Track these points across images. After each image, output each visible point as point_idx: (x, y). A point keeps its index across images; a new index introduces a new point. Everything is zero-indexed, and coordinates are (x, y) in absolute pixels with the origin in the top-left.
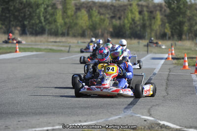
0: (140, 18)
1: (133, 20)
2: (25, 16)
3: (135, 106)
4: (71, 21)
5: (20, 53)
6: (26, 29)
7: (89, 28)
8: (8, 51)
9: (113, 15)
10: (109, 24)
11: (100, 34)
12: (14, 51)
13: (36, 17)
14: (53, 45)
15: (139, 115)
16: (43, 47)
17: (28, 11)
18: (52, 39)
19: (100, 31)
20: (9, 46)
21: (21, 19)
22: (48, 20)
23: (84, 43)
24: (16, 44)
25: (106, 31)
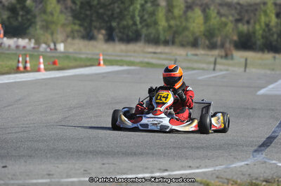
0: (277, 23)
1: (267, 25)
2: (112, 14)
3: (268, 149)
4: (178, 23)
5: (105, 67)
6: (114, 34)
7: (204, 35)
8: (88, 64)
9: (237, 17)
10: (233, 30)
11: (219, 43)
12: (97, 64)
13: (129, 17)
14: (152, 58)
15: (274, 162)
16: (138, 60)
17: (118, 7)
18: (151, 49)
19: (219, 40)
20: (90, 56)
21: (107, 19)
22: (145, 20)
23: (196, 55)
24: (99, 55)
25: (228, 41)
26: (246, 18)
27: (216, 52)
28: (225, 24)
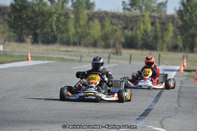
0: (152, 30)
1: (145, 31)
2: (37, 24)
3: (147, 117)
4: (83, 30)
5: (32, 61)
6: (38, 38)
7: (101, 38)
8: (20, 59)
9: (124, 26)
10: (121, 35)
11: (112, 44)
12: (26, 59)
13: (48, 26)
14: (65, 55)
15: (150, 126)
16: (55, 56)
17: (41, 19)
18: (64, 48)
19: (111, 42)
20: (21, 54)
21: (33, 28)
22: (60, 28)
23: (96, 52)
24: (28, 53)
25: (118, 42)
26: (130, 26)
27: (109, 50)
28: (116, 31)
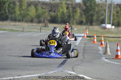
0: (67, 12)
1: (63, 13)
3: (64, 65)
4: (24, 12)
7: (36, 17)
9: (50, 9)
10: (48, 15)
11: (42, 20)
13: (3, 10)
14: (14, 27)
15: (66, 71)
16: (7, 28)
18: (13, 23)
19: (42, 19)
22: (10, 11)
23: (32, 26)
25: (46, 19)
26: (54, 10)
27: (41, 25)
28: (45, 12)
